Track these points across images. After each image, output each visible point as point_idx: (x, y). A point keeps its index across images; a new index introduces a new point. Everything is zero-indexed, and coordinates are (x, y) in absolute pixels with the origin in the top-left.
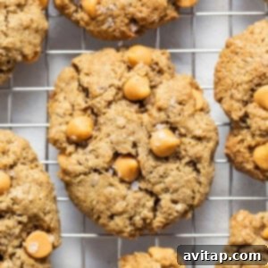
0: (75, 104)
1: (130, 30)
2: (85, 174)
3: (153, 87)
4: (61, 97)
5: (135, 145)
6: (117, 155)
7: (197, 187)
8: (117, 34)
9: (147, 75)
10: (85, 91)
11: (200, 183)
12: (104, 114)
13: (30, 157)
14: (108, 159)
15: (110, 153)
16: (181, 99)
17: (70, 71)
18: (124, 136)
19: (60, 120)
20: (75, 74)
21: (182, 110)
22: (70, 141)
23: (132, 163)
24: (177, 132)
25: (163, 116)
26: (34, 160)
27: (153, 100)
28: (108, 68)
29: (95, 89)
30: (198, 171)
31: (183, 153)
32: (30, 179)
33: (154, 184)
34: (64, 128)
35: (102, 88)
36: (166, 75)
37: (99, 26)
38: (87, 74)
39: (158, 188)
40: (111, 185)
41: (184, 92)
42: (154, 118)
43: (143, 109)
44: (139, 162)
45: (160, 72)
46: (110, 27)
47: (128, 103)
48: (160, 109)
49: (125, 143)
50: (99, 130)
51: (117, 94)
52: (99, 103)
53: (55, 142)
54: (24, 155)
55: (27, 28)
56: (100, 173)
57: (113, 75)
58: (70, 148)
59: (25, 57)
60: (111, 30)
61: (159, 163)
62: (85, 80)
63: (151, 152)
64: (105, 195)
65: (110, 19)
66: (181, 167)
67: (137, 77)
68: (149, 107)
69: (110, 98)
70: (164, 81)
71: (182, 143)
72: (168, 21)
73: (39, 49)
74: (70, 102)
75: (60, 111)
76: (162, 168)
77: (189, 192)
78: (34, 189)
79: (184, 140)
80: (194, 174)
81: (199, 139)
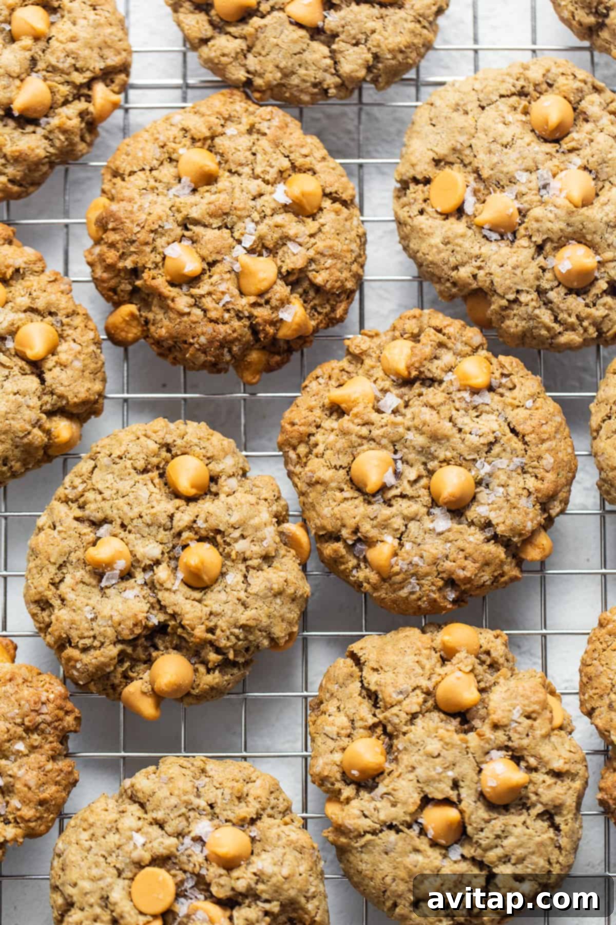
0: (357, 718)
1: (445, 598)
2: (374, 833)
3: (482, 691)
4: (331, 707)
5: (456, 785)
6: (426, 801)
7: (555, 855)
8: (423, 604)
9: (472, 671)
10: (373, 697)
11: (560, 848)
12: (405, 734)
13: (282, 807)
14: (412, 808)
15: (416, 798)
16: (529, 709)
17: (345, 665)
18: (439, 770)
19: (331, 744)
20: (356, 669)
21: (531, 727)
22: (347, 779)
23: (452, 814)
24: (523, 764)
25: (500, 736)
26: (287, 810)
27: (482, 712)
28: (410, 659)
29: (389, 693)
30: (557, 828)
31: (534, 798)
32: (284, 841)
33: (486, 850)
34: (338, 757)
35: (401, 693)
36: (504, 670)
37: (394, 591)
38: (375, 670)
39: (492, 855)
40: (417, 850)
41: (534, 698)
42: (488, 741)
43: (466, 727)
44: (462, 812)
45: (494, 666)
46: (412, 593)
47: (442, 716)
48: (496, 727)
49: (440, 781)
50: (396, 760)
51: (425, 701)
52: (397, 716)
53: (322, 781)
54: (273, 802)
55: (279, 594)
56: (398, 831)
57: (418, 670)
58: (348, 791)
59: (273, 641)
60: (414, 597)
61: (495, 815)
62: (372, 679)
63: (482, 796)
64: (406, 867)
65: (413, 580)
66: (529, 822)
67: (459, 674)
68: (477, 723)
69: (416, 708)
70: (501, 681)
71: (531, 782)
72: (506, 583)
73: (295, 629)
74: (348, 716)
75: (332, 730)
76: (499, 822)
77: (542, 862)
78: (291, 856)
79: (534, 775)
80: (551, 833)
81: (558, 775)
